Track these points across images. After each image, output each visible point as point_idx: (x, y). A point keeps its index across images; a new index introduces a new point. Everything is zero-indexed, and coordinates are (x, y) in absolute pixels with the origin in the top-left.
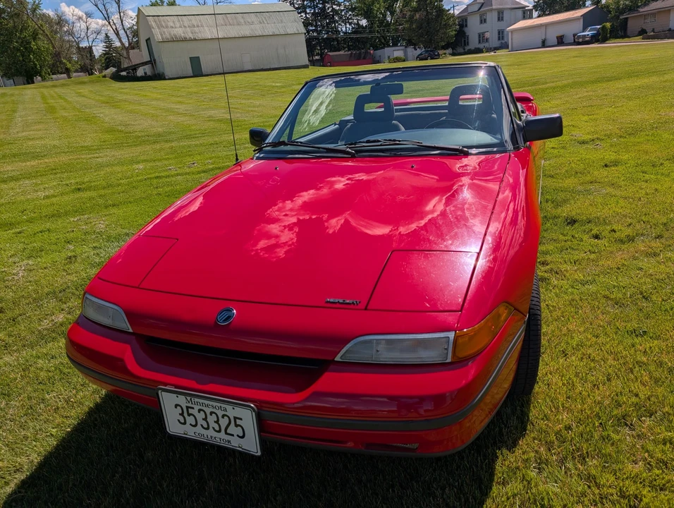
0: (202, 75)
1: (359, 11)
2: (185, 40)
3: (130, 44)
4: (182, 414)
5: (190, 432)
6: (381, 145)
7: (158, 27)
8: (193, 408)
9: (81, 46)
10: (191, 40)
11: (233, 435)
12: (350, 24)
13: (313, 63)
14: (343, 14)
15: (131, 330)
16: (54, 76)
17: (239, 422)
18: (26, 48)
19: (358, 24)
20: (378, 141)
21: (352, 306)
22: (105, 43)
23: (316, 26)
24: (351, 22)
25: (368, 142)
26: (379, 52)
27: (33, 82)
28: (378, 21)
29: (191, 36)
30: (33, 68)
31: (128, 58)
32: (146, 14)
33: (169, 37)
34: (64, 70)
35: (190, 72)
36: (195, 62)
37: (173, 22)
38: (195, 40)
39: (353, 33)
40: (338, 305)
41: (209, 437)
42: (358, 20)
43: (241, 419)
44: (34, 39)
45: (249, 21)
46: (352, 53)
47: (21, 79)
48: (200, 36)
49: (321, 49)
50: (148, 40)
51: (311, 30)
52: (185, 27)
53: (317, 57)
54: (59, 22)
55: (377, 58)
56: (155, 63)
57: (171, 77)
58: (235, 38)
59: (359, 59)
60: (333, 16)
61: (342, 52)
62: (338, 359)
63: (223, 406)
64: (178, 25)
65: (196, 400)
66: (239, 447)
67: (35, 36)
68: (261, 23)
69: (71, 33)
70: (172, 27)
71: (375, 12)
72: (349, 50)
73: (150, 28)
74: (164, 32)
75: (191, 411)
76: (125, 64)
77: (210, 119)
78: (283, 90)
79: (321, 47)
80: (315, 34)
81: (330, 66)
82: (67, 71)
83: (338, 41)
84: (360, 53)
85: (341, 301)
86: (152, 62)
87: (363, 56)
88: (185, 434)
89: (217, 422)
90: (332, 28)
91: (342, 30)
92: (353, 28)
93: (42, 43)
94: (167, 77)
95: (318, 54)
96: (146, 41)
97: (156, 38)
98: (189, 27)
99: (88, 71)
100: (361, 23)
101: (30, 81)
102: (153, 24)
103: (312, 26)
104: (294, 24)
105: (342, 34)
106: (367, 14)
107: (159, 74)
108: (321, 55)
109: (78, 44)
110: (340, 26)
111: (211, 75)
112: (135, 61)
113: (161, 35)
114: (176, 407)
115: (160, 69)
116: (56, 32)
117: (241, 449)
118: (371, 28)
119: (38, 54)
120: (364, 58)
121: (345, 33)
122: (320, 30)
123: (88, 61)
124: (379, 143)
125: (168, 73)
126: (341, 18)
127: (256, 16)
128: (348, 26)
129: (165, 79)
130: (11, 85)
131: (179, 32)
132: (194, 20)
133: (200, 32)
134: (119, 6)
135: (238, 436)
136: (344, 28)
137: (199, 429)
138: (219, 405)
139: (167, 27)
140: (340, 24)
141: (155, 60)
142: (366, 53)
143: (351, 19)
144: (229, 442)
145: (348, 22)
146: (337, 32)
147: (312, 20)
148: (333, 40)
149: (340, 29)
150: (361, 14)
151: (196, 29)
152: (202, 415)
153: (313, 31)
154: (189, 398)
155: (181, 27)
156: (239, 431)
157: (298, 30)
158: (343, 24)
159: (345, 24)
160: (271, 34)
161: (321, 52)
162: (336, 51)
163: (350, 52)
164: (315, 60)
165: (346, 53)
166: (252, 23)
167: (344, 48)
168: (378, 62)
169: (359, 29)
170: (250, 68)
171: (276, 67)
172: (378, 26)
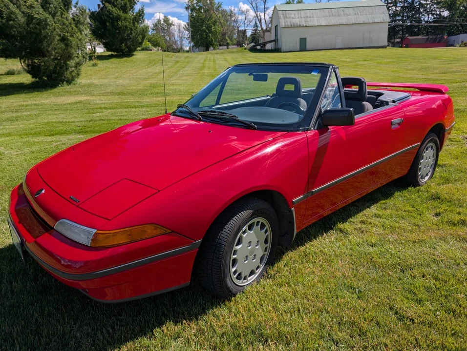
0: (306, 50)
1: (443, 4)
2: (300, 26)
3: (266, 29)
7: (284, 18)
9: (240, 29)
10: (303, 27)
12: (433, 15)
13: (394, 45)
14: (428, 6)
16: (221, 47)
18: (209, 30)
19: (440, 15)
22: (254, 27)
23: (403, 17)
24: (434, 14)
26: (453, 38)
27: (208, 50)
28: (460, 12)
29: (304, 24)
30: (210, 42)
31: (264, 37)
32: (278, 10)
33: (289, 24)
34: (225, 44)
35: (298, 48)
36: (303, 41)
37: (295, 14)
38: (306, 26)
39: (434, 22)
42: (440, 11)
44: (214, 25)
45: (348, 13)
46: (428, 39)
47: (202, 48)
48: (310, 24)
49: (403, 34)
50: (276, 27)
51: (398, 20)
52: (301, 18)
53: (398, 40)
54: (231, 15)
55: (451, 42)
56: (277, 41)
57: (285, 50)
58: (334, 25)
59: (434, 42)
60: (419, 8)
61: (420, 37)
64: (297, 16)
67: (215, 23)
68: (355, 14)
69: (236, 21)
70: (293, 18)
71: (458, 5)
72: (427, 35)
73: (279, 18)
74: (287, 21)
76: (261, 41)
78: (350, 64)
79: (403, 32)
80: (401, 22)
81: (405, 47)
82: (228, 45)
83: (419, 28)
84: (436, 38)
86: (276, 41)
87: (438, 40)
90: (416, 18)
91: (424, 19)
92: (434, 18)
93: (218, 28)
94: (282, 51)
95: (400, 38)
96: (275, 27)
97: (281, 25)
98: (304, 17)
99: (240, 45)
100: (442, 14)
101: (207, 50)
102: (281, 16)
103: (399, 17)
104: (383, 17)
105: (423, 23)
106: (449, 8)
107: (278, 49)
109: (238, 28)
110: (423, 17)
111: (311, 50)
112: (267, 39)
113: (285, 23)
115: (279, 46)
116: (227, 21)
118: (452, 17)
119: (214, 33)
120: (439, 42)
121: (426, 22)
122: (405, 20)
123: (241, 39)
125: (284, 48)
126: (425, 10)
127: (354, 10)
128: (430, 16)
129: (281, 52)
130: (197, 52)
131: (297, 21)
132: (308, 13)
133: (311, 21)
134: (265, 4)
136: (426, 18)
139: (290, 18)
140: (423, 15)
141: (277, 40)
142: (443, 37)
143: (435, 10)
145: (432, 13)
146: (420, 21)
147: (400, 12)
148: (415, 27)
149: (422, 19)
150: (445, 7)
151: (308, 19)
153: (399, 20)
155: (298, 18)
157: (384, 20)
158: (426, 15)
159: (429, 15)
160: (362, 22)
161: (402, 36)
162: (415, 36)
163: (427, 37)
164: (397, 42)
165: (424, 37)
166: (350, 15)
167: (423, 34)
168: (452, 45)
169: (440, 19)
170: (341, 47)
171: (361, 46)
172: (458, 17)
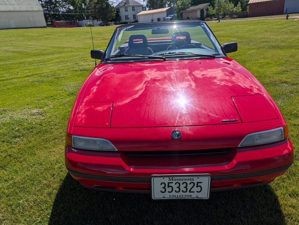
1: (69, 2)
4: (164, 188)
5: (167, 196)
6: (175, 55)
8: (172, 183)
11: (194, 192)
12: (65, 8)
13: (48, 26)
14: (61, 3)
15: (116, 150)
17: (199, 184)
19: (69, 8)
20: (176, 53)
21: (235, 122)
23: (48, 8)
25: (169, 53)
26: (80, 22)
28: (79, 7)
39: (66, 12)
40: (228, 122)
41: (179, 196)
42: (69, 6)
43: (201, 183)
45: (12, 3)
46: (67, 22)
49: (51, 19)
51: (45, 10)
53: (50, 23)
55: (80, 25)
60: (56, 3)
61: (62, 21)
62: (239, 146)
63: (192, 178)
65: (175, 178)
66: (196, 197)
68: (18, 4)
71: (77, 3)
72: (65, 20)
75: (170, 185)
77: (7, 51)
80: (47, 12)
81: (57, 27)
83: (59, 16)
84: (71, 22)
85: (229, 120)
87: (73, 23)
88: (164, 197)
89: (186, 187)
90: (56, 9)
91: (61, 11)
92: (66, 10)
95: (50, 22)
100: (70, 7)
103: (45, 8)
104: (37, 7)
106: (73, 4)
108: (52, 22)
114: (161, 184)
117: (197, 198)
118: (75, 10)
120: (74, 24)
121: (63, 12)
122: (50, 10)
124: (175, 54)
126: (60, 5)
127: (16, 1)
128: (64, 9)
135: (197, 192)
136: (62, 10)
137: (174, 193)
138: (189, 178)
140: (60, 8)
142: (74, 22)
143: (65, 5)
144: (191, 196)
145: (64, 7)
146: (59, 11)
147: (45, 5)
148: (57, 15)
149: (60, 10)
150: (70, 4)
152: (178, 185)
154: (171, 178)
156: (199, 189)
157: (39, 9)
158: (61, 8)
159: (62, 8)
160: (25, 10)
161: (51, 20)
162: (58, 20)
163: (66, 21)
164: (49, 24)
165: (64, 21)
166: (14, 4)
167: (63, 19)
168: (80, 26)
169: (69, 11)
170: (15, 27)
171: (29, 26)
172: (79, 10)
